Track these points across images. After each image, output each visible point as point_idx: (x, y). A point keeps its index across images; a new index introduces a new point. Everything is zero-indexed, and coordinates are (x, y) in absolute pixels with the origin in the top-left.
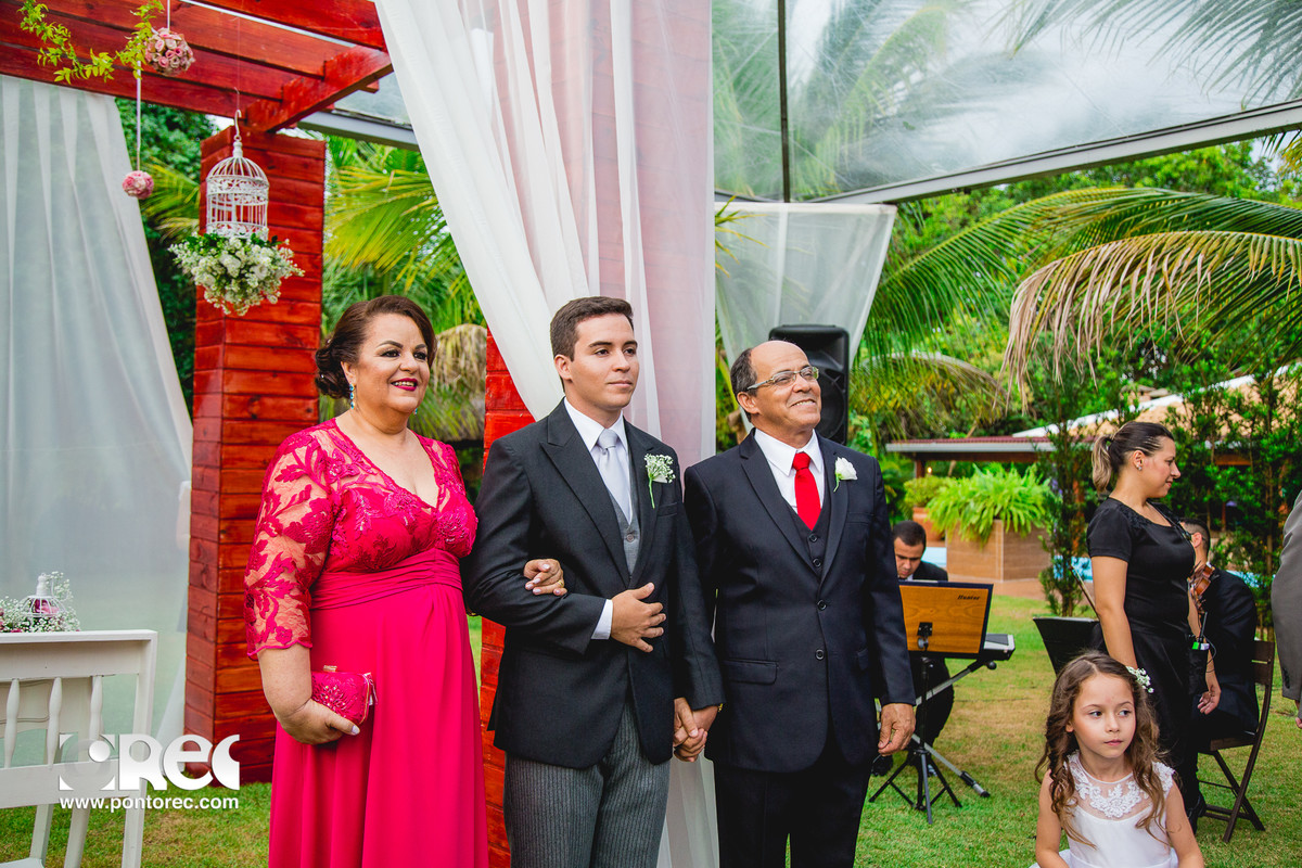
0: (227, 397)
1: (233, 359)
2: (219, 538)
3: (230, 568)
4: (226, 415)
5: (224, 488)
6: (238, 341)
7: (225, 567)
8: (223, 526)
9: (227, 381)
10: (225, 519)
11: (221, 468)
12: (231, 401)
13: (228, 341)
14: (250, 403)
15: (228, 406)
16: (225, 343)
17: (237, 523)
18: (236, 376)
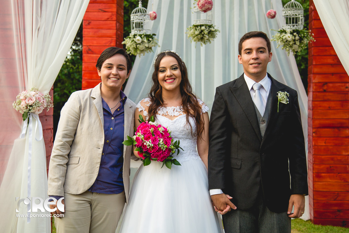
0: (314, 84)
1: (316, 70)
2: (313, 135)
3: (317, 146)
4: (314, 90)
5: (314, 117)
6: (318, 63)
7: (315, 145)
8: (314, 130)
9: (314, 78)
10: (315, 128)
11: (313, 110)
12: (315, 85)
13: (314, 63)
14: (323, 85)
15: (315, 87)
16: (313, 65)
17: (319, 130)
18: (317, 76)
